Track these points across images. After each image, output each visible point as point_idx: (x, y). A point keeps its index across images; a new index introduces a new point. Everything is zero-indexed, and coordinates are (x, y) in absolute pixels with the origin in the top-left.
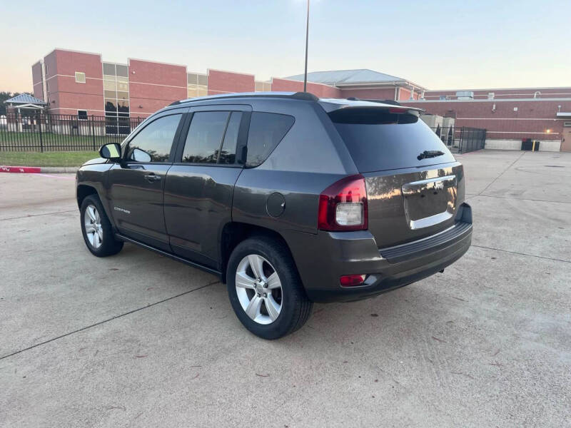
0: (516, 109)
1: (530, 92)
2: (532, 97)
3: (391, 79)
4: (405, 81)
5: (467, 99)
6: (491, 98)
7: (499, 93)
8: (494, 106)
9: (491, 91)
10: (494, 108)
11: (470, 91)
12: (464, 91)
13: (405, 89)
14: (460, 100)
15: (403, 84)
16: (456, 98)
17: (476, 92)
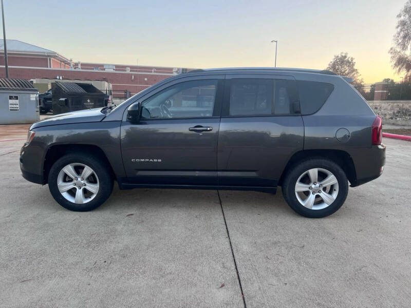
0: (146, 79)
1: (149, 69)
2: (151, 72)
3: (42, 51)
4: (56, 53)
5: (111, 71)
6: (128, 71)
7: (133, 68)
8: (133, 77)
9: (128, 66)
10: (133, 78)
11: (114, 65)
12: (109, 65)
13: (56, 60)
14: (107, 71)
15: (53, 56)
16: (104, 69)
17: (117, 66)
